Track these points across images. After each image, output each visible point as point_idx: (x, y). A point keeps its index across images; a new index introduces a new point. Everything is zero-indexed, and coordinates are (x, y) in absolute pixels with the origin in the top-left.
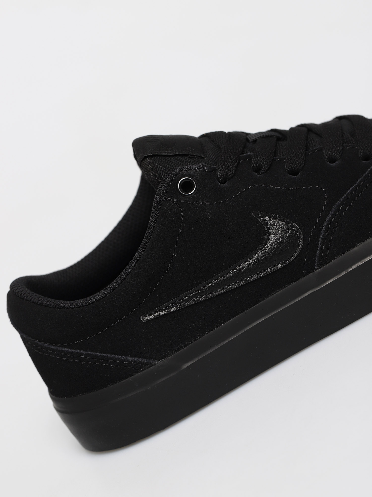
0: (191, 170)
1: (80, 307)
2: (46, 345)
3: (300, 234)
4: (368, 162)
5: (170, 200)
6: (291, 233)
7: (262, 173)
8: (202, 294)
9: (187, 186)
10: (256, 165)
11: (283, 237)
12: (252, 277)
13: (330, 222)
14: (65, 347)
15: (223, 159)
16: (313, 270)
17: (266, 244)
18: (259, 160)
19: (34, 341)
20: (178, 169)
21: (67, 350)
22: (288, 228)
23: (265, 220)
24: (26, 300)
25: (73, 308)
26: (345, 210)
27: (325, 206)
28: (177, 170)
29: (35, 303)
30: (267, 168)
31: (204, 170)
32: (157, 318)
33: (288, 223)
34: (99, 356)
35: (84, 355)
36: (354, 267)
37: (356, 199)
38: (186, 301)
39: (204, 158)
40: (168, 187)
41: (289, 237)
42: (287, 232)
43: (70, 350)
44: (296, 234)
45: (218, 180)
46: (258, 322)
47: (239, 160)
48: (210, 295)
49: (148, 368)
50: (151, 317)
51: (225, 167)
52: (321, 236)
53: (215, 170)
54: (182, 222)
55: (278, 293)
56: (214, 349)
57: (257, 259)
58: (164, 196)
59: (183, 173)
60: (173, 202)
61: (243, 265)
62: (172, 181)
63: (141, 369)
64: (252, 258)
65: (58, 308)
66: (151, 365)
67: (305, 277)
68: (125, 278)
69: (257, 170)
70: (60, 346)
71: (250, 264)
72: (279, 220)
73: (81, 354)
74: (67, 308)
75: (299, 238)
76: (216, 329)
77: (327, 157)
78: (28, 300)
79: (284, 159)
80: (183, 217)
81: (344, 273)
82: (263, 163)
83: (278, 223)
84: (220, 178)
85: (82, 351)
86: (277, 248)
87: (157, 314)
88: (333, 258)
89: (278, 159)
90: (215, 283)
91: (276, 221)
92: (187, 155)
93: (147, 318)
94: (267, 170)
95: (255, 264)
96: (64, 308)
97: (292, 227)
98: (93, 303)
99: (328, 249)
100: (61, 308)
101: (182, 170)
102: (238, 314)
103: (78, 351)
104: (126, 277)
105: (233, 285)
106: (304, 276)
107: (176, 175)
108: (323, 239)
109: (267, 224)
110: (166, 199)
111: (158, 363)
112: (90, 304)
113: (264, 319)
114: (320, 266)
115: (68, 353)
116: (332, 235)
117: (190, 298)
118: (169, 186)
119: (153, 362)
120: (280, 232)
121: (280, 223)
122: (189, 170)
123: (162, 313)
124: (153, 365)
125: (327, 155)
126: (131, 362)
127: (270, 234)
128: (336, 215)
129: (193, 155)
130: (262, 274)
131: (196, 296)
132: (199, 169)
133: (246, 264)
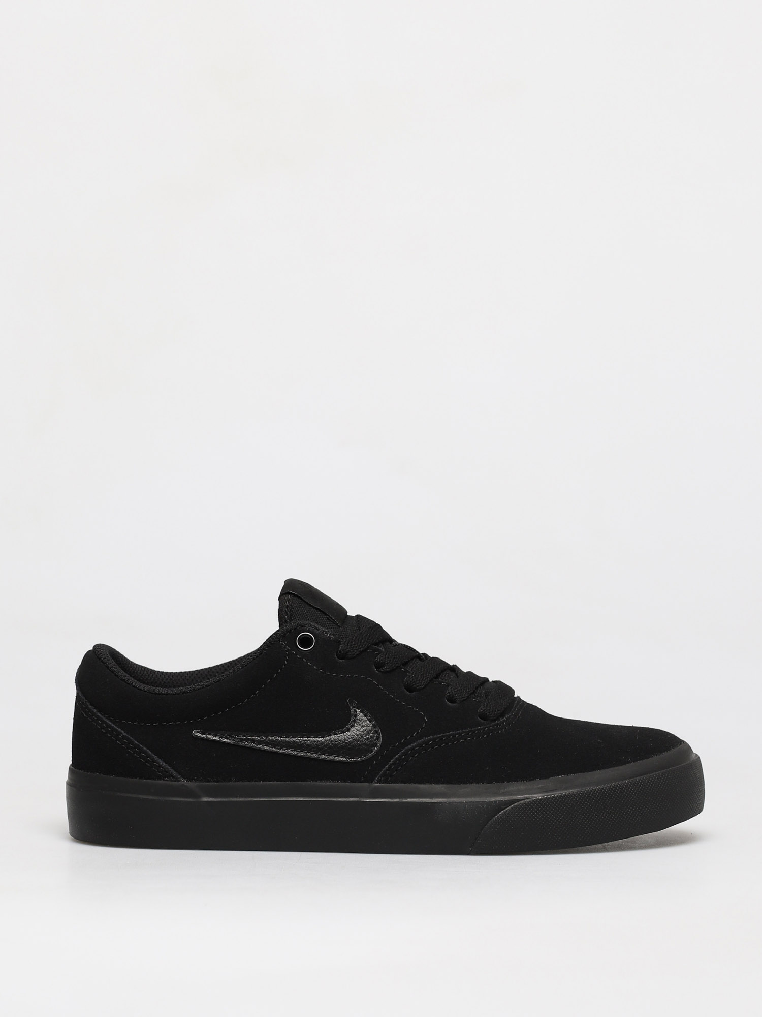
0: (318, 630)
1: (145, 691)
2: (95, 711)
3: (379, 743)
4: (482, 721)
5: (283, 644)
6: (371, 737)
7: (381, 671)
8: (260, 742)
9: (306, 641)
10: (380, 661)
11: (362, 736)
12: (313, 754)
13: (412, 749)
14: (111, 721)
15: (354, 639)
16: (371, 781)
17: (344, 733)
18: (385, 659)
19: (86, 702)
20: (307, 622)
21: (111, 723)
22: (371, 731)
23: (356, 712)
24: (102, 661)
25: (139, 689)
26: (433, 748)
27: (417, 733)
28: (305, 622)
29: (108, 667)
30: (388, 670)
31: (330, 637)
32: (208, 740)
33: (374, 726)
34: (136, 744)
35: (123, 736)
36: (409, 800)
37: (450, 744)
38: (242, 740)
39: (340, 627)
40: (288, 632)
41: (368, 739)
42: (368, 733)
43: (113, 725)
44: (375, 740)
45: (337, 652)
46: (294, 799)
47: (368, 648)
48: (266, 748)
49: (172, 781)
50: (204, 736)
51: (351, 645)
52: (397, 756)
53: (339, 643)
54: (281, 670)
55: (328, 783)
56: (241, 800)
57: (327, 741)
58: (280, 638)
59: (309, 629)
60: (285, 648)
61: (312, 739)
62: (295, 629)
63: (165, 778)
64: (324, 738)
65: (125, 682)
66: (177, 780)
67: (360, 784)
68: (200, 688)
69: (379, 667)
70: (107, 718)
71: (318, 742)
72: (369, 720)
73: (120, 733)
74: (133, 686)
75: (375, 745)
76: (253, 783)
77: (448, 694)
78: (103, 662)
79: (409, 672)
80: (285, 665)
81: (397, 800)
82: (387, 663)
83: (366, 721)
84: (340, 651)
85: (123, 732)
86: (351, 742)
87: (208, 736)
88: (395, 782)
89: (403, 668)
90: (277, 740)
91: (365, 719)
92: (326, 615)
93: (199, 734)
94: (388, 672)
95: (322, 744)
96: (131, 684)
97: (376, 732)
98: (159, 694)
99: (396, 771)
100: (129, 684)
101: (311, 625)
102: (281, 781)
103: (120, 730)
104: (203, 688)
105: (292, 751)
106: (361, 782)
107: (302, 626)
108: (397, 759)
109: (356, 716)
110: (280, 642)
111: (184, 782)
112: (156, 693)
113: (301, 799)
114: (379, 781)
115: (110, 727)
116: (407, 761)
117: (247, 740)
118: (290, 631)
119: (179, 778)
120: (362, 730)
121: (368, 722)
122: (317, 629)
123: (214, 738)
124: (178, 781)
125: (449, 692)
126: (160, 766)
127: (353, 726)
128: (422, 746)
129: (332, 618)
130: (323, 756)
131: (253, 741)
132: (325, 633)
133: (315, 739)
